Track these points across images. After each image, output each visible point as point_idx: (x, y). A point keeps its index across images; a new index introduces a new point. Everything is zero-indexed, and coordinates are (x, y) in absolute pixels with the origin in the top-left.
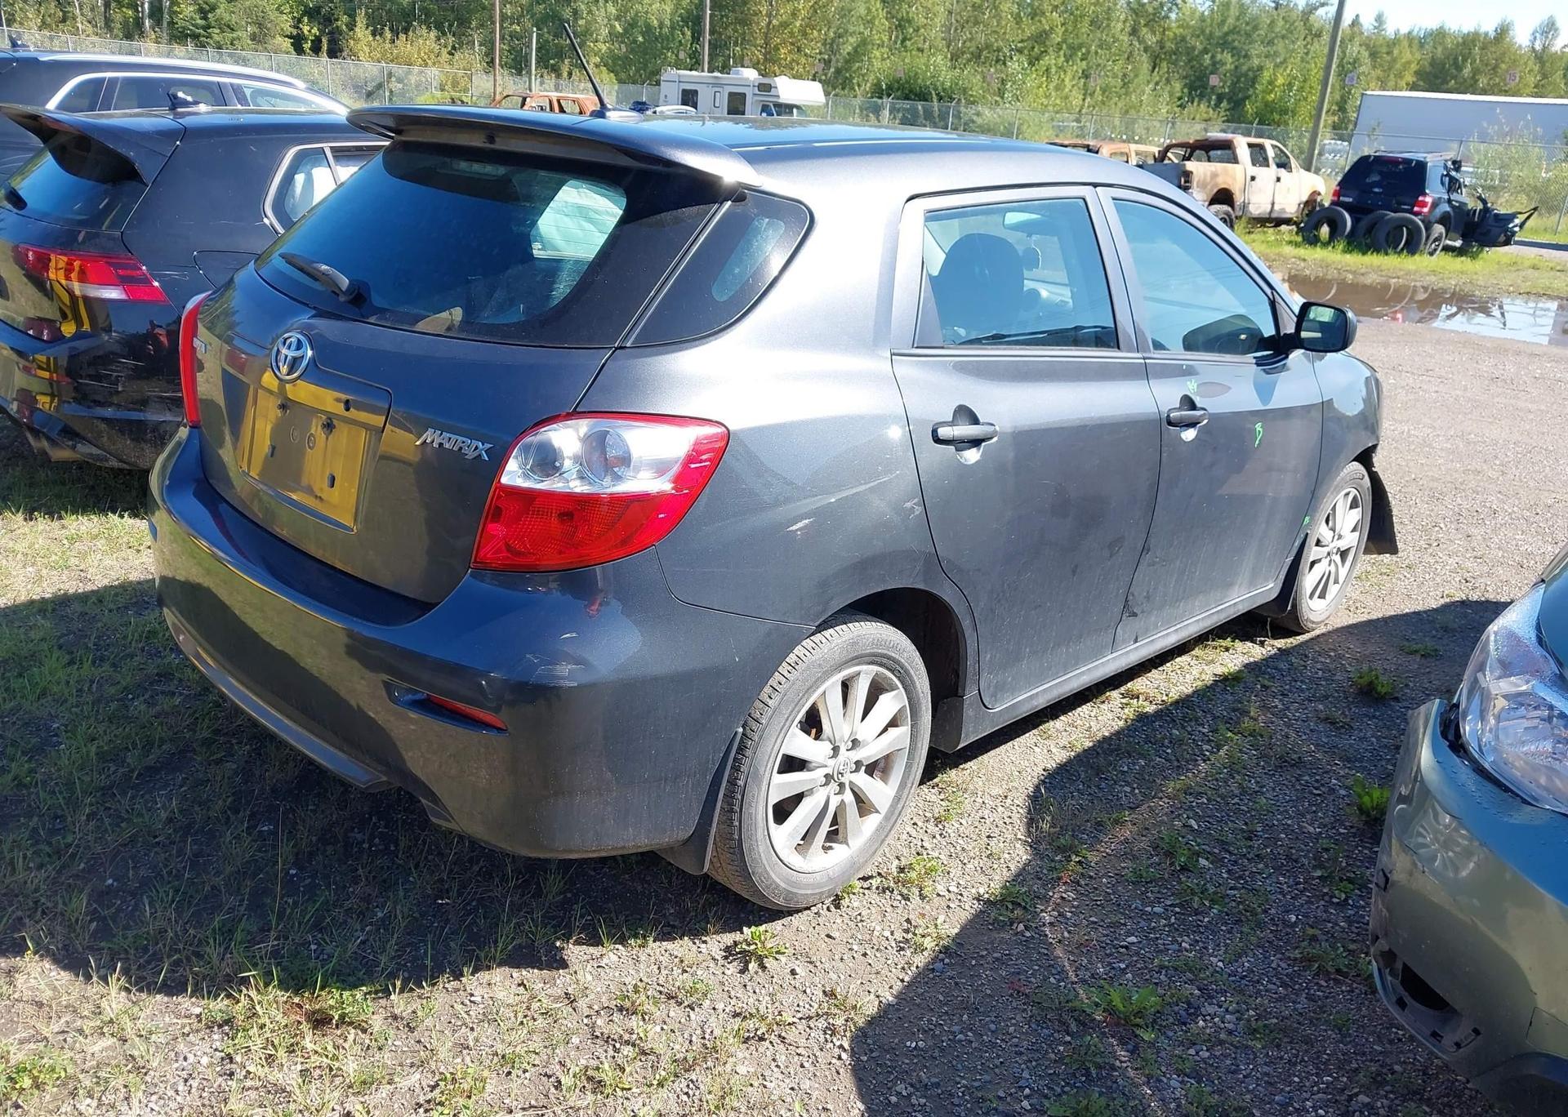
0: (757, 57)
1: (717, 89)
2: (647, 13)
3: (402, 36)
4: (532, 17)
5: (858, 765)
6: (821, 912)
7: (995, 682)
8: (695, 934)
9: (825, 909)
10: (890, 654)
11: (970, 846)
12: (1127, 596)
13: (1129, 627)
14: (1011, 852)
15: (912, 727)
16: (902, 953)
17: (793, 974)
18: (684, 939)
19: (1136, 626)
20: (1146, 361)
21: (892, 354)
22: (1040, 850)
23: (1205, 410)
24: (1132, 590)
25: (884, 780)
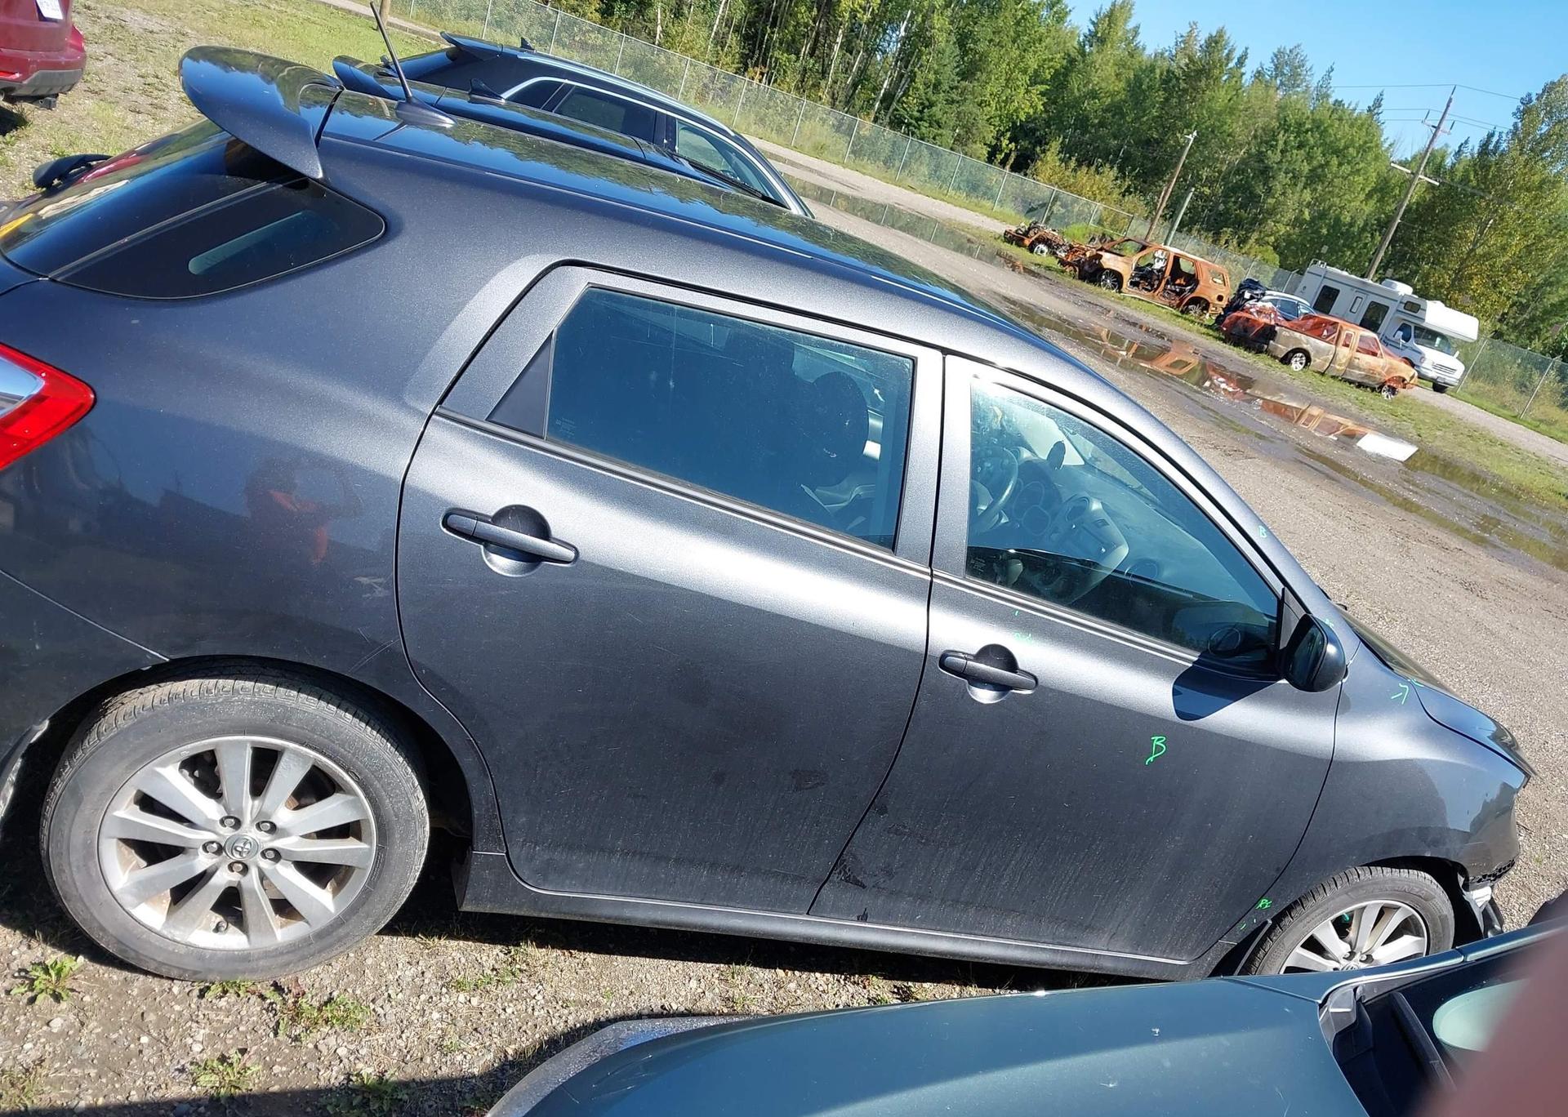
0: (1444, 279)
1: (1360, 295)
2: (1343, 208)
3: (1084, 169)
4: (1224, 185)
5: (277, 856)
6: (175, 990)
7: (546, 857)
8: (29, 933)
9: (187, 990)
10: (337, 747)
11: (439, 1025)
12: (842, 853)
13: (848, 895)
14: (469, 1057)
15: (380, 850)
16: (177, 1073)
17: (48, 1024)
18: (18, 932)
19: (866, 899)
20: (934, 580)
21: (433, 413)
22: (504, 1074)
23: (1035, 678)
24: (852, 848)
25: (335, 892)
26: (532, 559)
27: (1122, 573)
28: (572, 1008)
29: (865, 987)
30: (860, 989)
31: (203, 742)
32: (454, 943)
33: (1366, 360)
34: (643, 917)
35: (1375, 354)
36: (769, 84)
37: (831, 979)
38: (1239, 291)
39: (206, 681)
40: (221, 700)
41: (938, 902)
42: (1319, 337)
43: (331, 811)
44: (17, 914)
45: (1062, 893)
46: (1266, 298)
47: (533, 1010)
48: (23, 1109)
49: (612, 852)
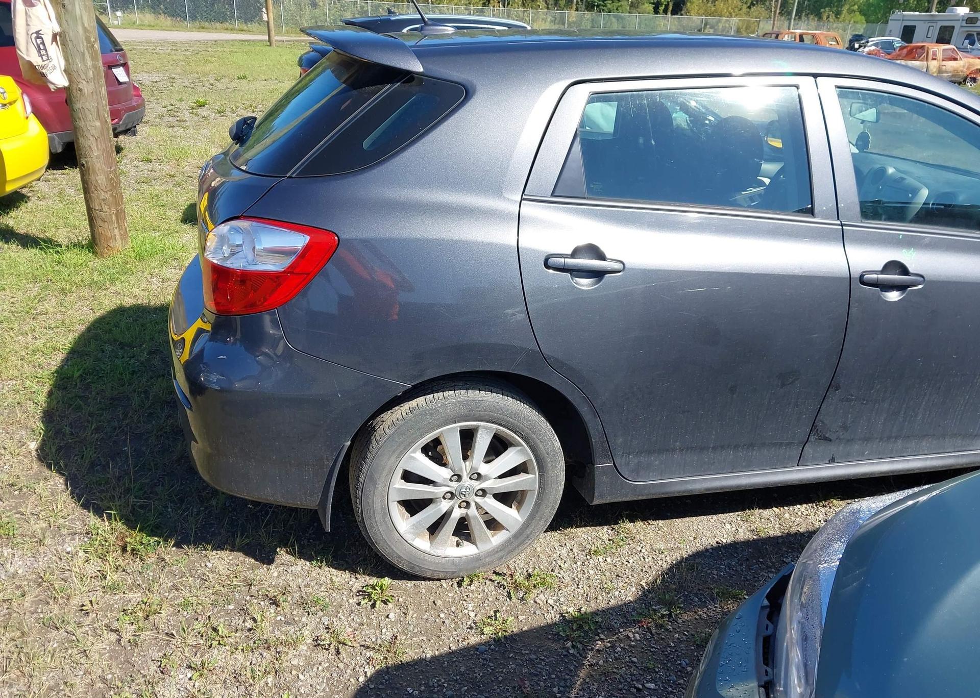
1: (931, 24)
5: (484, 492)
6: (445, 585)
7: (636, 461)
8: (354, 571)
9: (450, 584)
10: (508, 419)
11: (596, 577)
12: (814, 422)
13: (821, 448)
14: (622, 591)
15: (540, 476)
16: (469, 630)
17: (388, 617)
18: (347, 571)
19: (833, 449)
20: (844, 228)
21: (522, 199)
22: (647, 598)
23: (922, 276)
24: (820, 417)
25: (518, 509)
26: (598, 274)
27: (929, 204)
28: (666, 553)
29: (830, 508)
30: (827, 509)
31: (434, 433)
32: (579, 530)
33: (951, 65)
34: (700, 487)
35: (955, 59)
36: (504, 7)
37: (808, 507)
38: (850, 45)
39: (427, 397)
40: (440, 405)
41: (878, 440)
42: (914, 59)
43: (510, 459)
44: (341, 562)
45: (957, 417)
46: (870, 44)
47: (644, 558)
48: (400, 663)
49: (674, 450)
